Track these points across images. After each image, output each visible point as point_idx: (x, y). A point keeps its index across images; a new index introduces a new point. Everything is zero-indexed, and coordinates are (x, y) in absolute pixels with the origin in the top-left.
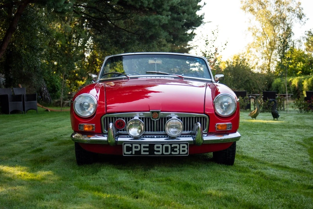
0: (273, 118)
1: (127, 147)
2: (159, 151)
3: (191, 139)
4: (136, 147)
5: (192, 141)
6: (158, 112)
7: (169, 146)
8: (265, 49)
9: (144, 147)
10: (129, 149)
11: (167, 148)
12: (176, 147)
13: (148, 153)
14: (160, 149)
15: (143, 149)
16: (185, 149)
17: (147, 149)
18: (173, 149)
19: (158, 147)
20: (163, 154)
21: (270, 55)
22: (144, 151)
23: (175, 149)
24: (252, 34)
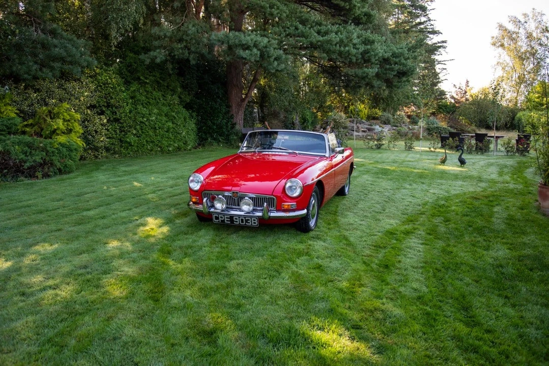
0: (460, 164)
1: (216, 217)
2: (237, 222)
3: (260, 214)
4: (222, 217)
5: (260, 216)
6: (237, 193)
7: (244, 218)
8: (514, 82)
9: (227, 218)
10: (217, 218)
11: (242, 220)
12: (249, 220)
13: (229, 222)
14: (238, 220)
15: (226, 219)
16: (256, 221)
17: (229, 220)
18: (247, 221)
19: (236, 219)
20: (240, 224)
21: (518, 88)
22: (227, 221)
23: (248, 221)
24: (501, 68)
